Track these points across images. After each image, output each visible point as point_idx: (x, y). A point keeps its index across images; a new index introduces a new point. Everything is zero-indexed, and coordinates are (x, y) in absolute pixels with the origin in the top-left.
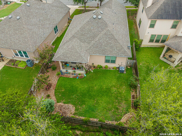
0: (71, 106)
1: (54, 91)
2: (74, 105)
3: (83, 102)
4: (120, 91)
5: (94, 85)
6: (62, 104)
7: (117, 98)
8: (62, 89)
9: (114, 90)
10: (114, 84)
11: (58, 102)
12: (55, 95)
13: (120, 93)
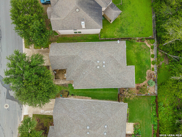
0: (147, 72)
1: (141, 84)
2: (146, 71)
3: (145, 66)
4: (136, 48)
5: (135, 62)
6: (147, 77)
7: (140, 49)
8: (139, 80)
9: (136, 51)
10: (133, 51)
11: (146, 80)
12: (143, 82)
13: (137, 48)
